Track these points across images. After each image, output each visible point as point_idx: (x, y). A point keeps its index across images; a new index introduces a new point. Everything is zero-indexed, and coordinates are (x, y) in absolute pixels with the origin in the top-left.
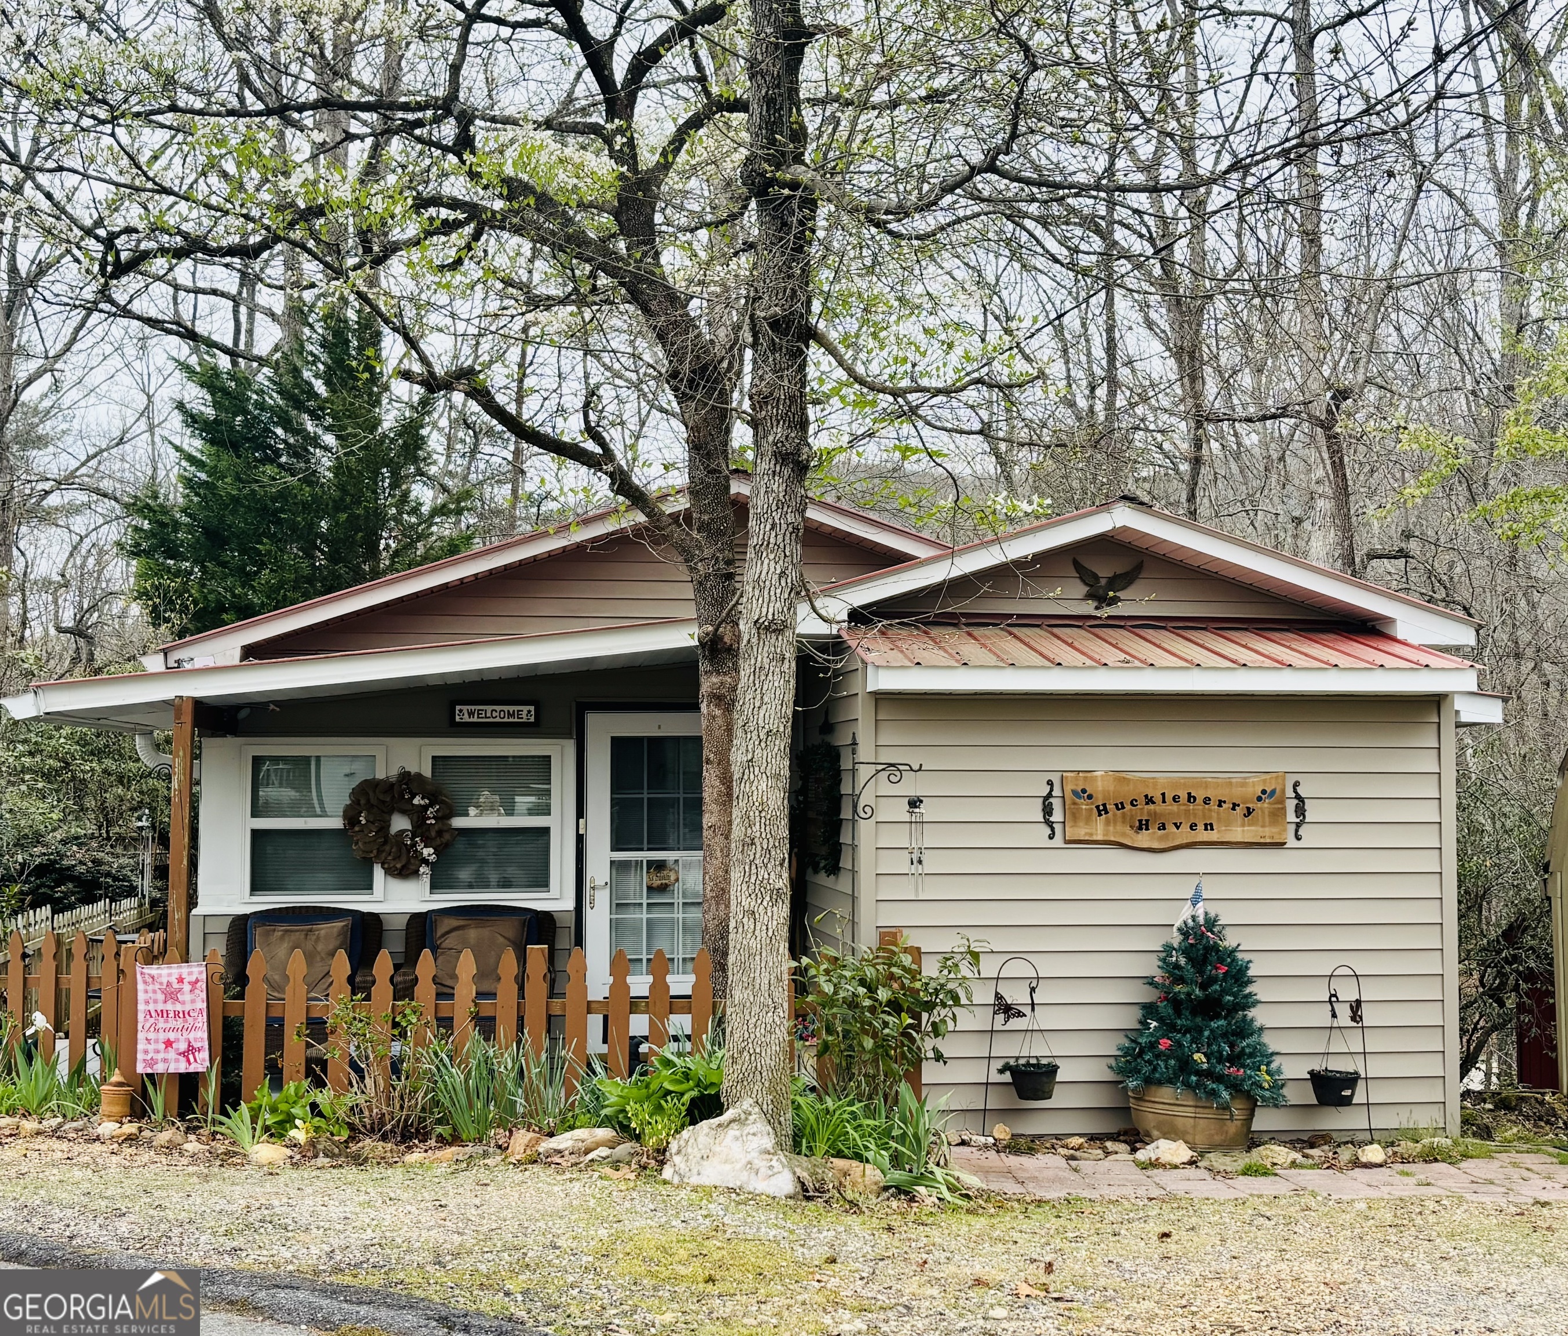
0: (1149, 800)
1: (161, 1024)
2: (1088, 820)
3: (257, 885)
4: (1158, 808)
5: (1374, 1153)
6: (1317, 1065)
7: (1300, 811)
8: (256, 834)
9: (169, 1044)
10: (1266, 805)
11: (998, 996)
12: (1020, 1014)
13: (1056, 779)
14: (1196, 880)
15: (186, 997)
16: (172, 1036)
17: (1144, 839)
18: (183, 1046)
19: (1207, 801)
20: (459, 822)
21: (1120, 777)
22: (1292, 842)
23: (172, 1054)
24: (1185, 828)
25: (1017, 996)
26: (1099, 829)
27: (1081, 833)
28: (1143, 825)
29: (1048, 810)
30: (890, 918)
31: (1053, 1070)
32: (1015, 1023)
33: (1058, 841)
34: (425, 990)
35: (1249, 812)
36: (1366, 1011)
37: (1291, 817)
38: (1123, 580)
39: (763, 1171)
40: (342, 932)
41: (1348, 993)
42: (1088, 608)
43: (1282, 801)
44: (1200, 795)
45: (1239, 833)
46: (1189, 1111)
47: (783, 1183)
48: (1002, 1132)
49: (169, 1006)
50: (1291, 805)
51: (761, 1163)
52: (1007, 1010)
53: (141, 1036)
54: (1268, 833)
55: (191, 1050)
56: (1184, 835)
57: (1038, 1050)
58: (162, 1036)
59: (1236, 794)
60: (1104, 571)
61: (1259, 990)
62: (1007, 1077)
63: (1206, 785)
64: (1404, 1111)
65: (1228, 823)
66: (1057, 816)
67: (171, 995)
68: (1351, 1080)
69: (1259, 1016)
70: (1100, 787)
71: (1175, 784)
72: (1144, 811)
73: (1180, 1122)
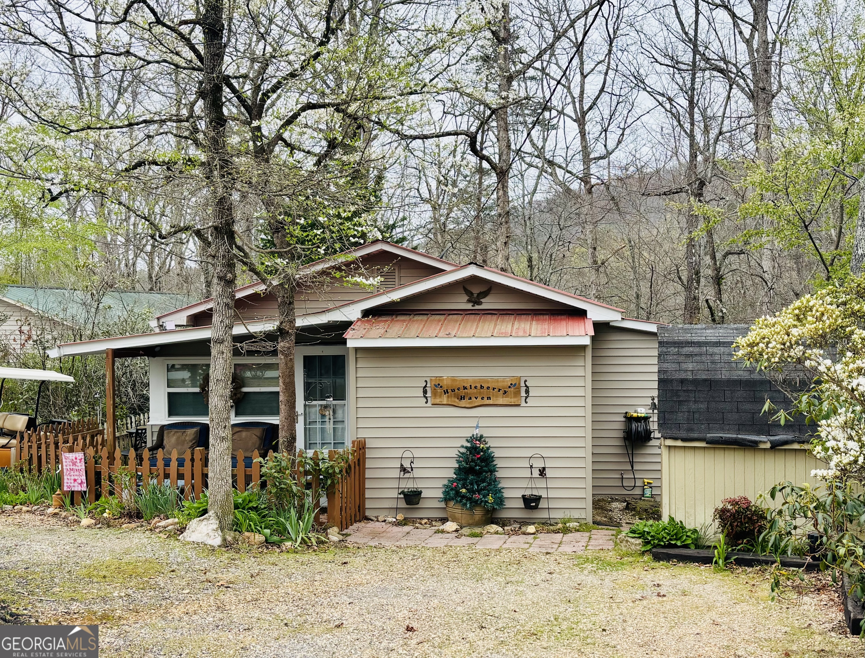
0: (465, 388)
1: (72, 473)
2: (440, 396)
3: (171, 413)
4: (469, 391)
6: (528, 493)
7: (527, 392)
8: (169, 394)
9: (75, 480)
10: (512, 389)
11: (402, 465)
12: (408, 472)
13: (428, 380)
14: (477, 419)
15: (79, 464)
16: (76, 478)
17: (463, 403)
18: (80, 481)
19: (488, 388)
20: (245, 390)
21: (453, 379)
22: (523, 404)
23: (76, 484)
24: (479, 399)
25: (407, 465)
26: (445, 400)
27: (438, 401)
28: (462, 398)
29: (425, 392)
30: (362, 434)
31: (420, 493)
32: (407, 475)
33: (429, 404)
34: (160, 463)
35: (505, 392)
36: (547, 471)
37: (523, 394)
38: (484, 294)
39: (212, 537)
40: (196, 432)
41: (539, 464)
42: (469, 306)
43: (519, 387)
44: (485, 386)
45: (501, 401)
46: (459, 511)
48: (400, 517)
49: (74, 467)
50: (523, 389)
52: (403, 469)
53: (65, 477)
54: (513, 401)
55: (82, 483)
56: (479, 402)
57: (419, 485)
58: (73, 478)
59: (500, 385)
60: (476, 291)
61: (499, 463)
62: (402, 496)
63: (488, 382)
64: (567, 512)
65: (497, 397)
66: (429, 394)
67: (74, 464)
68: (537, 499)
69: (498, 474)
70: (445, 383)
71: (475, 382)
72: (462, 392)
73: (457, 515)
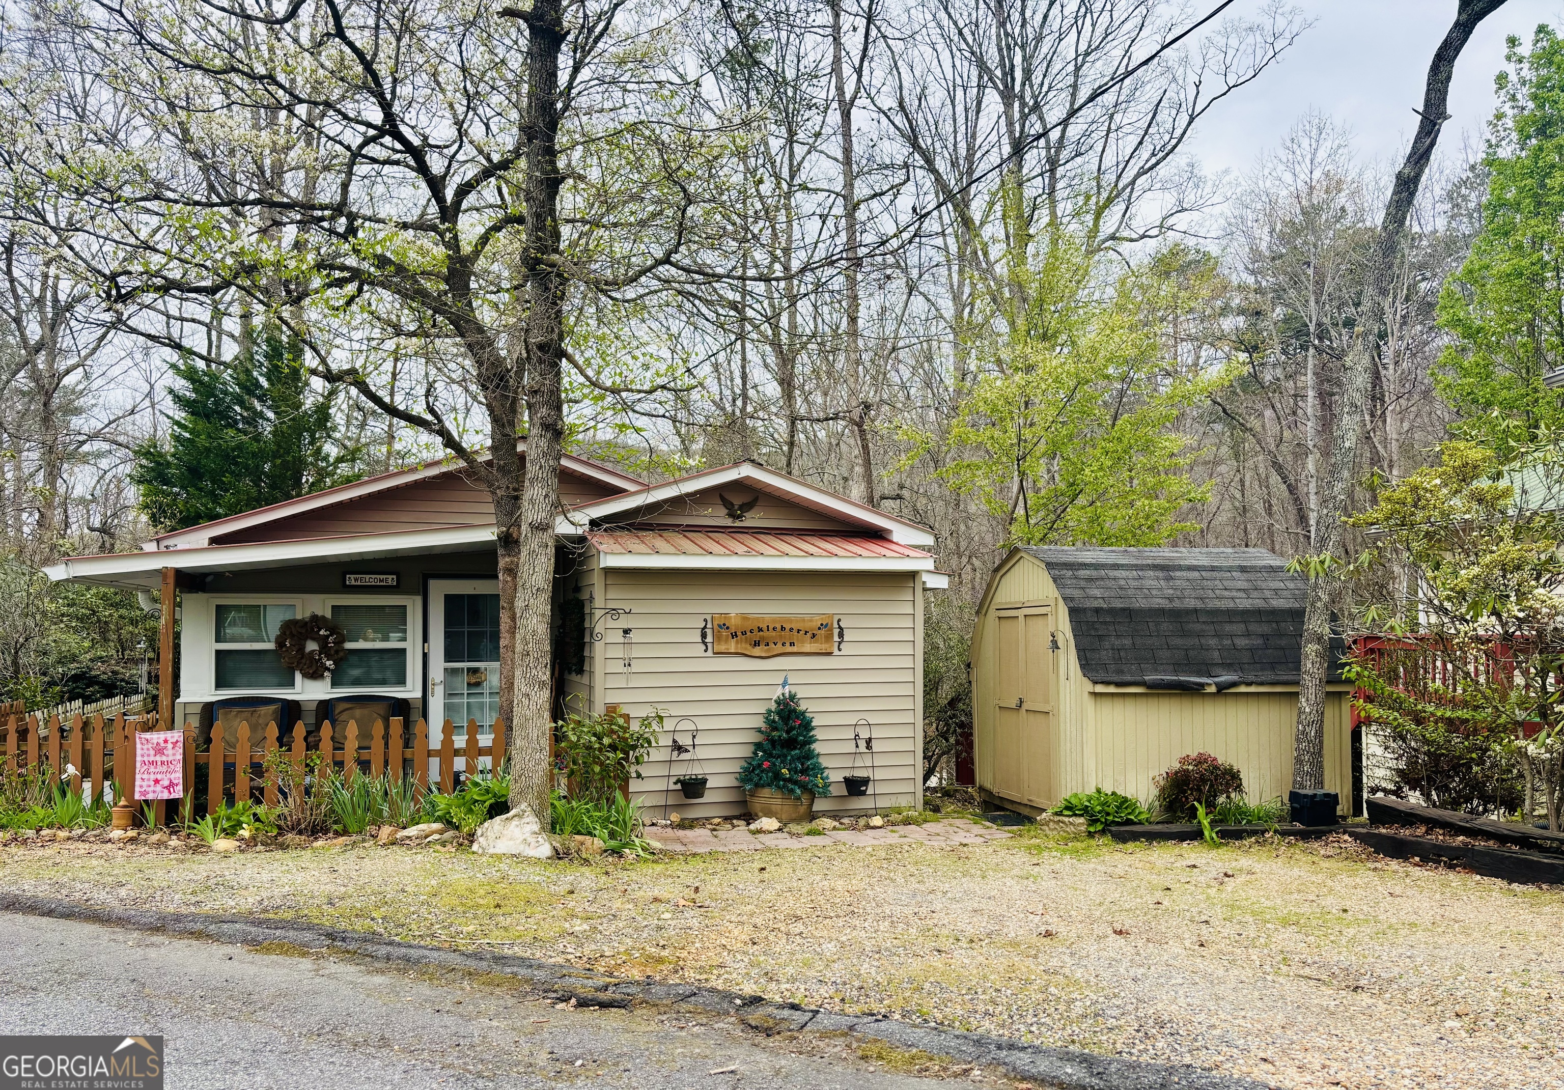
0: (760, 630)
1: (152, 769)
2: (726, 641)
3: (220, 684)
4: (765, 634)
5: (877, 821)
6: (848, 774)
7: (841, 635)
8: (218, 653)
9: (157, 781)
10: (823, 632)
11: (674, 741)
12: (687, 751)
13: (709, 618)
14: (784, 674)
15: (170, 752)
16: (159, 777)
17: (757, 651)
18: (166, 783)
19: (791, 630)
20: (349, 645)
21: (744, 617)
22: (836, 652)
23: (158, 788)
24: (779, 645)
25: (685, 740)
26: (732, 646)
27: (722, 648)
28: (756, 644)
29: (704, 636)
30: (613, 698)
31: (704, 781)
32: (684, 756)
33: (710, 653)
34: (326, 745)
35: (814, 636)
36: (874, 744)
37: (836, 638)
38: (747, 507)
39: (533, 844)
40: (275, 712)
41: (864, 734)
42: (729, 522)
43: (831, 630)
44: (788, 627)
45: (808, 648)
46: (779, 801)
47: (545, 850)
48: (675, 817)
49: (158, 758)
50: (836, 632)
51: (532, 839)
52: (679, 748)
53: (138, 777)
54: (824, 647)
55: (172, 785)
56: (779, 649)
57: (697, 771)
58: (153, 777)
59: (807, 626)
60: (737, 501)
61: (818, 734)
62: (679, 786)
63: (790, 621)
64: (894, 798)
65: (803, 642)
66: (709, 639)
67: (159, 751)
68: (866, 781)
69: (817, 747)
70: (734, 623)
71: (774, 621)
72: (757, 636)
73: (773, 808)
